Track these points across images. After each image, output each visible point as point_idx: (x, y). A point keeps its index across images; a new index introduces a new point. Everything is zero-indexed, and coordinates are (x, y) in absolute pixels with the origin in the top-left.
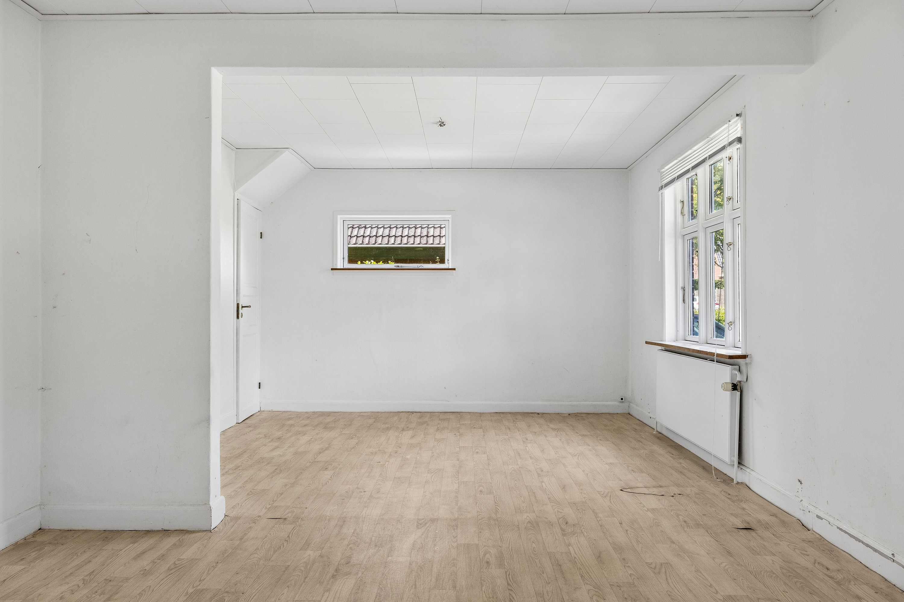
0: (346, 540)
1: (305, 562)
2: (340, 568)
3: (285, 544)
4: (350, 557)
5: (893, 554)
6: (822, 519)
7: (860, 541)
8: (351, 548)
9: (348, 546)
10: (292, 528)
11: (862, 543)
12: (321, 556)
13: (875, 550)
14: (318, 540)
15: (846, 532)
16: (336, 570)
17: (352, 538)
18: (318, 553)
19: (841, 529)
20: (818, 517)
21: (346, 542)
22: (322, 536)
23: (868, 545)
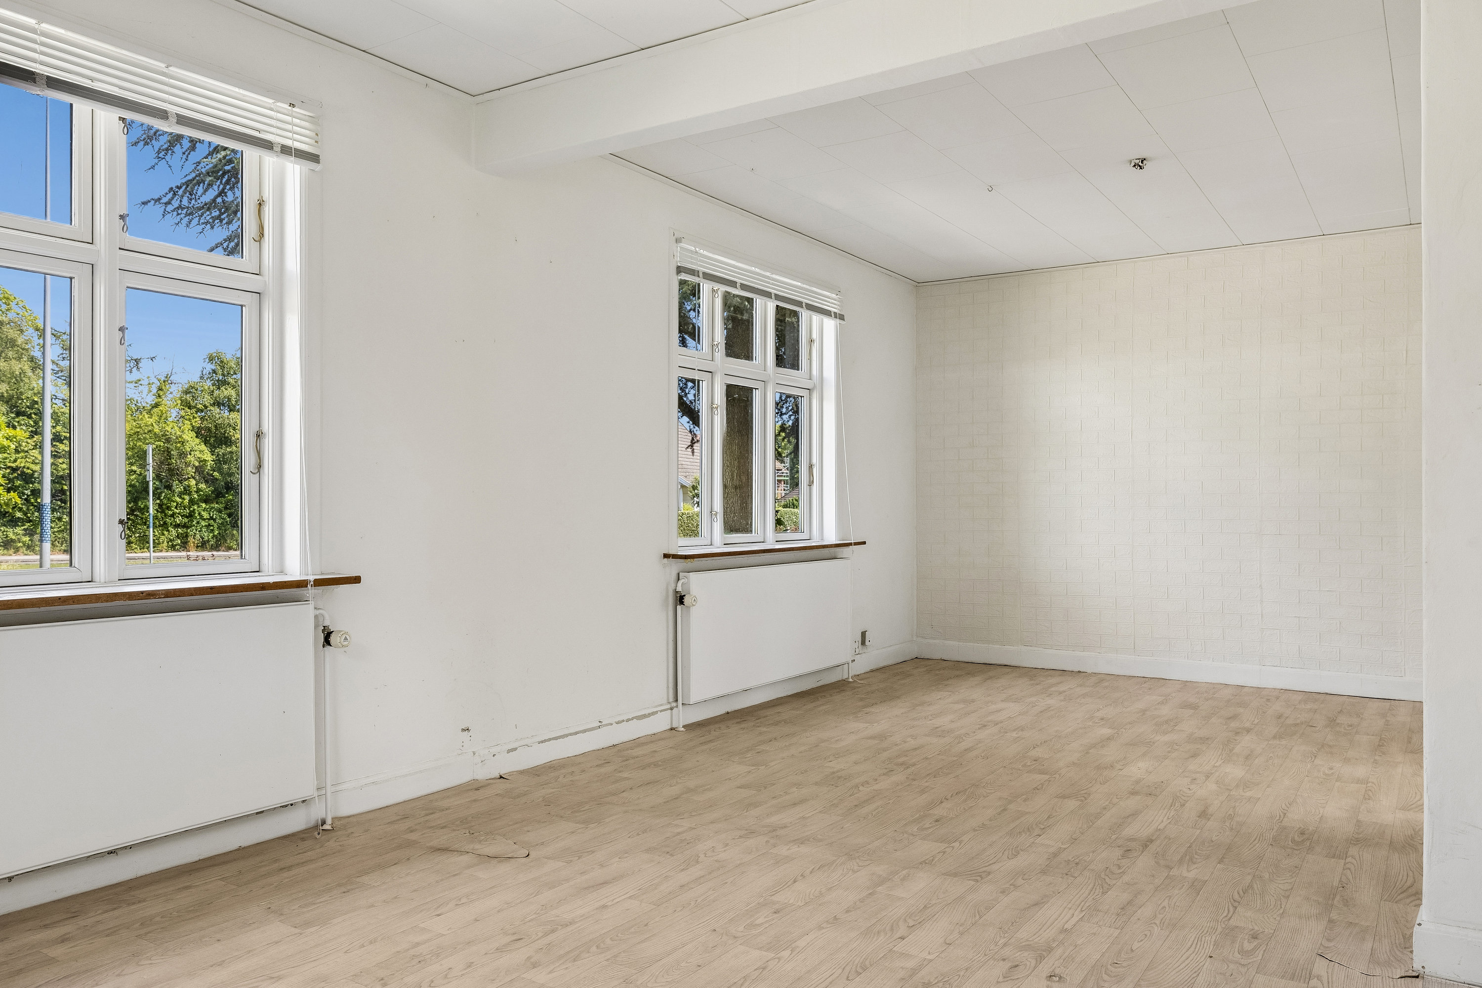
0: (1124, 882)
1: (1195, 863)
2: (1141, 848)
3: (1236, 897)
4: (1123, 856)
5: (600, 722)
6: (515, 749)
7: (566, 736)
8: (1119, 868)
9: (1123, 873)
10: (1232, 920)
11: (571, 735)
12: (1170, 868)
13: (584, 731)
14: (1176, 891)
15: (550, 740)
16: (1146, 846)
17: (1114, 882)
18: (1174, 872)
19: (542, 742)
20: (509, 751)
21: (1126, 878)
22: (1170, 897)
23: (576, 733)
